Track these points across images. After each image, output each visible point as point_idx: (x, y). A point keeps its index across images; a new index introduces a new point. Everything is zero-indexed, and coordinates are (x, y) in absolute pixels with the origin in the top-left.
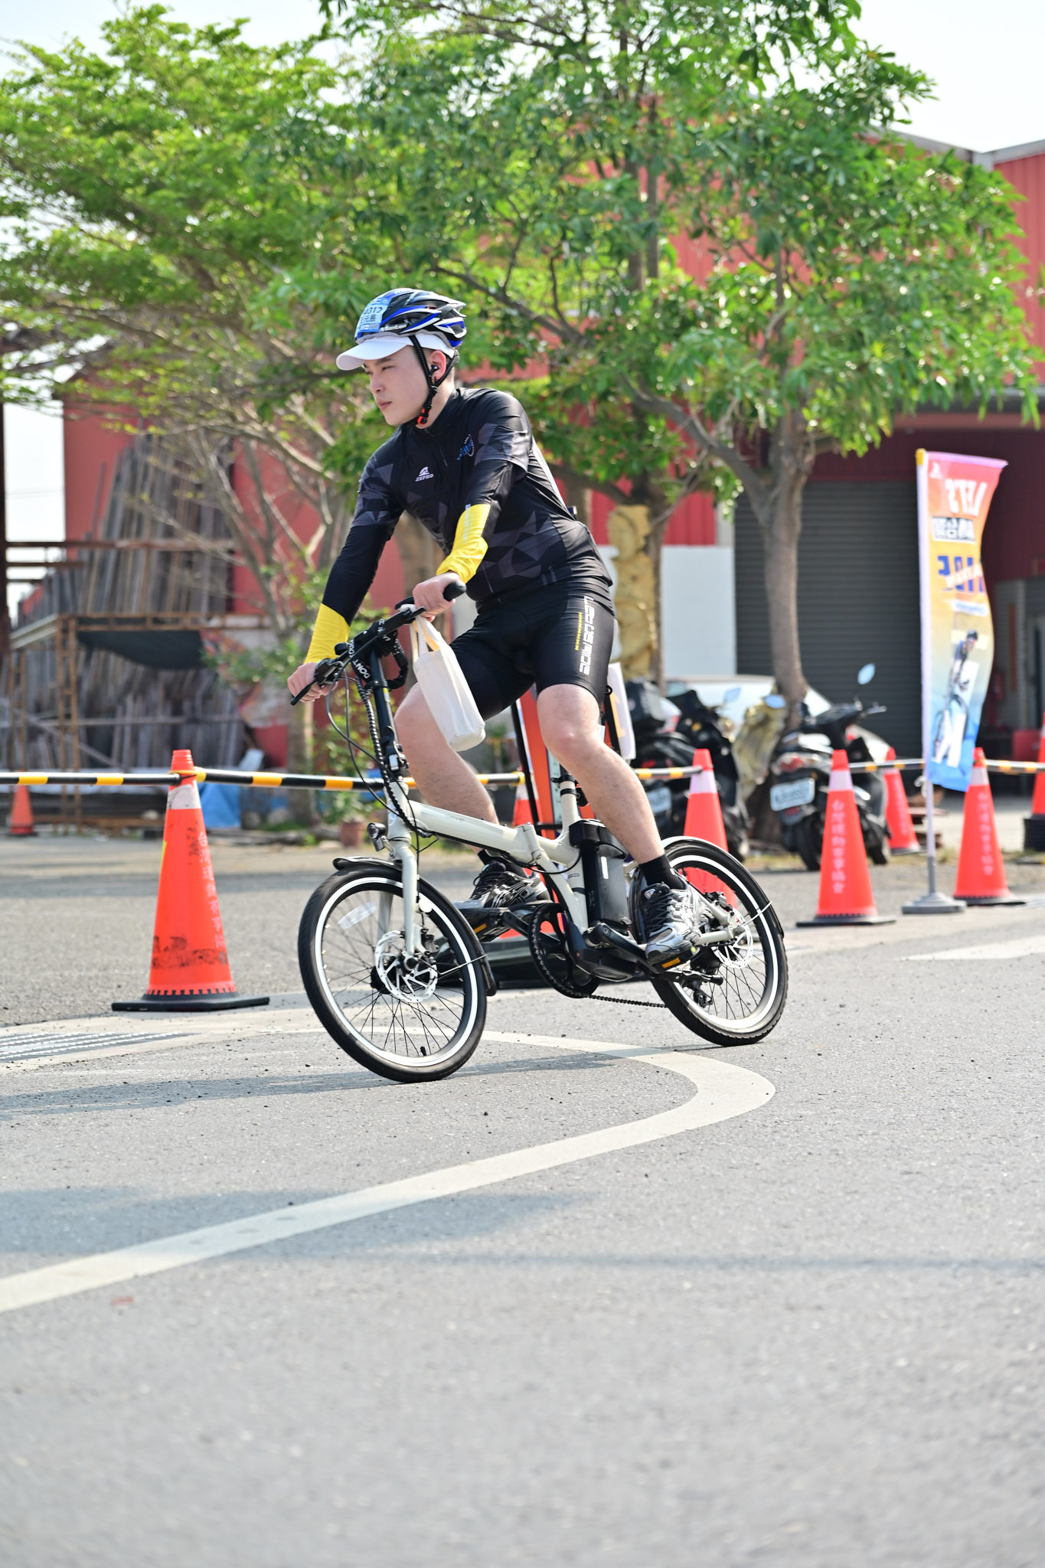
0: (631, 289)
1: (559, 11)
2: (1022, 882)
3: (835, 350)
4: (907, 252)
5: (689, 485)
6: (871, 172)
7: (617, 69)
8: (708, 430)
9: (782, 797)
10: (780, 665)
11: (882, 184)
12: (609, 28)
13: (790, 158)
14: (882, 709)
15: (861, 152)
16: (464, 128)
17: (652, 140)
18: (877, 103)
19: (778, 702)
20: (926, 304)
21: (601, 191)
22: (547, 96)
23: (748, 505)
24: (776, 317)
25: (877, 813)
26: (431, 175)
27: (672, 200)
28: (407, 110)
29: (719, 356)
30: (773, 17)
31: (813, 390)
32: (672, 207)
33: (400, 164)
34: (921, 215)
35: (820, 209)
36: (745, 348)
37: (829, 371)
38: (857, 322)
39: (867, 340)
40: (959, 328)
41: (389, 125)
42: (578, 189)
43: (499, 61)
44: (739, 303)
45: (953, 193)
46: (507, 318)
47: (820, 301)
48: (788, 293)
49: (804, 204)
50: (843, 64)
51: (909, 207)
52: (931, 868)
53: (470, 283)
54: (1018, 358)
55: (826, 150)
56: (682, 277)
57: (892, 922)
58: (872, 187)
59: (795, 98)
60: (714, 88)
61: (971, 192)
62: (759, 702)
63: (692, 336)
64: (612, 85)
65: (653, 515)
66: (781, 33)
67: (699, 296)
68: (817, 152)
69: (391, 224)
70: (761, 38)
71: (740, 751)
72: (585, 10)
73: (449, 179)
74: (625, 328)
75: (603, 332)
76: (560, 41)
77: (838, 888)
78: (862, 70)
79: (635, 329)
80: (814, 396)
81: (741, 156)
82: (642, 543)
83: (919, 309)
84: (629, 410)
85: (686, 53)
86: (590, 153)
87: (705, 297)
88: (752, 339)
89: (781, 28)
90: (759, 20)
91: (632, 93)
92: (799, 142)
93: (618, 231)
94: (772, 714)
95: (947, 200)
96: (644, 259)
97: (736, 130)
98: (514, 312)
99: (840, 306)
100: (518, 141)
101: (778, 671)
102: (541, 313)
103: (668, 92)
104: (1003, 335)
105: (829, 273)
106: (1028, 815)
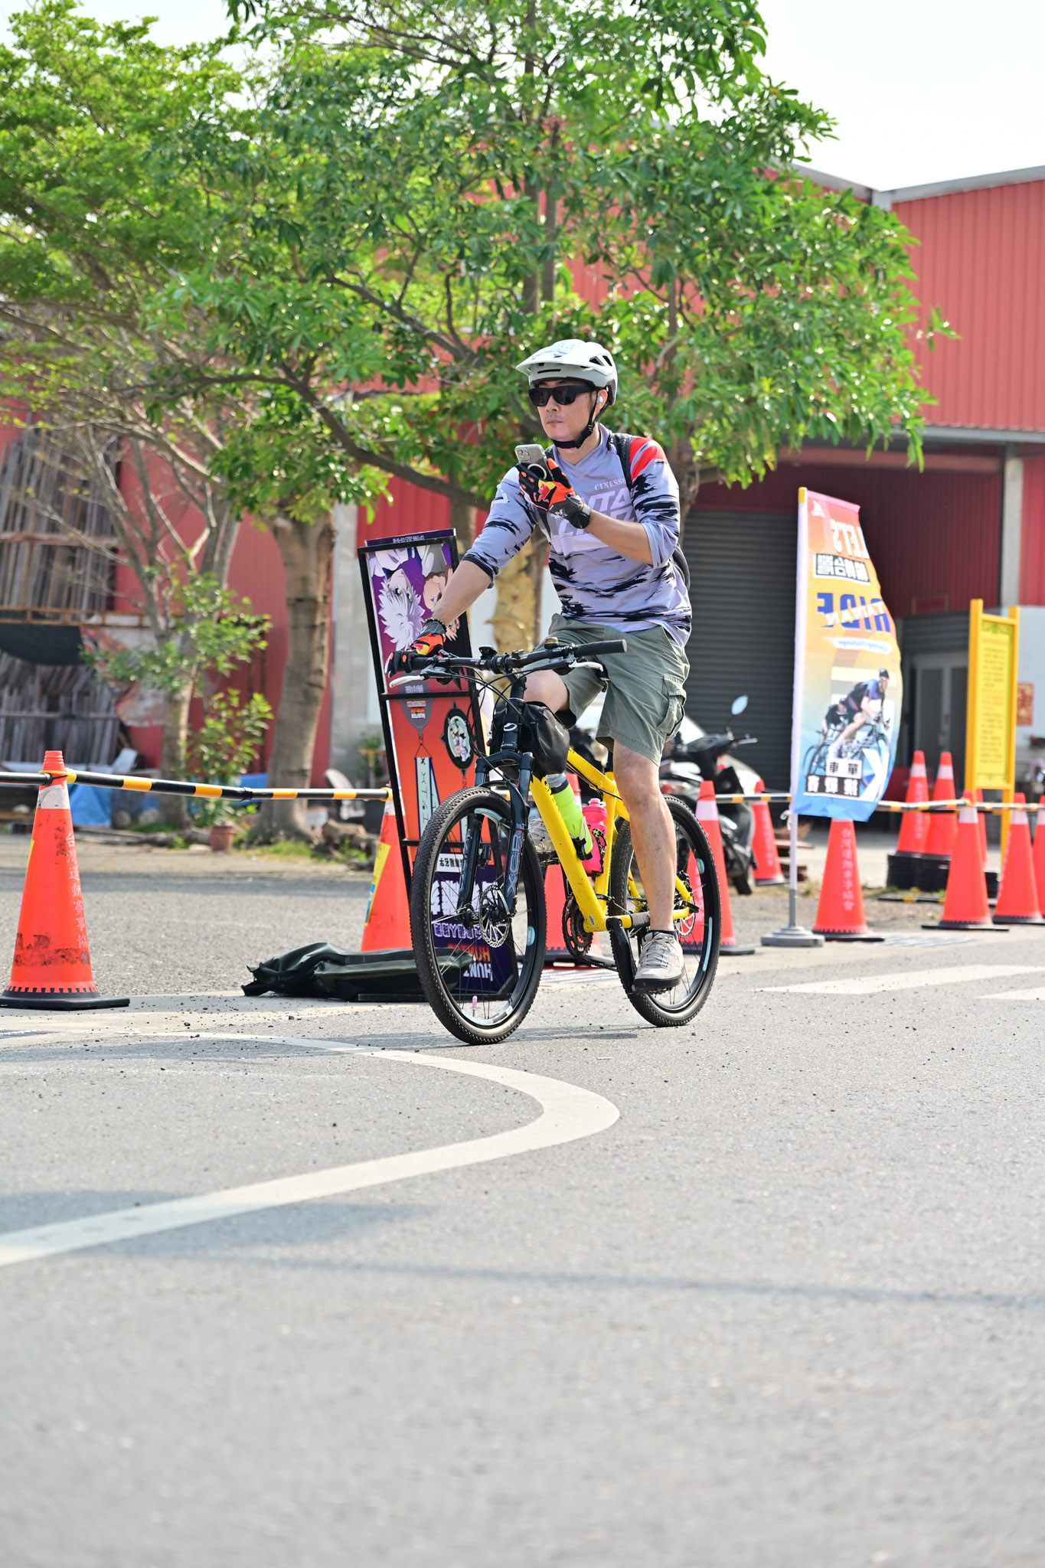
0: (526, 311)
1: (467, 30)
2: (883, 918)
3: (723, 382)
4: (800, 288)
6: (768, 207)
7: (521, 91)
11: (779, 220)
12: (515, 50)
13: (689, 189)
14: (754, 741)
15: (759, 187)
16: (366, 140)
17: (551, 165)
18: (777, 139)
20: (818, 341)
21: (499, 211)
22: (450, 111)
24: (668, 346)
25: (744, 844)
26: (333, 185)
27: (571, 225)
28: (312, 120)
30: (679, 47)
31: (701, 420)
32: (569, 232)
33: (302, 173)
34: (816, 252)
35: (716, 242)
36: (635, 375)
37: (716, 403)
38: (747, 356)
39: (756, 374)
40: (850, 367)
41: (293, 134)
42: (476, 208)
43: (406, 77)
44: (632, 331)
45: (849, 233)
46: (400, 332)
47: (713, 332)
48: (680, 323)
49: (700, 236)
50: (746, 99)
51: (805, 244)
52: (792, 900)
53: (365, 295)
54: (905, 399)
55: (724, 183)
56: (577, 303)
57: (752, 953)
58: (768, 223)
59: (696, 129)
60: (617, 115)
61: (866, 232)
64: (516, 106)
66: (686, 65)
67: (593, 320)
68: (716, 184)
69: (290, 233)
70: (666, 68)
72: (493, 30)
73: (349, 191)
74: (517, 349)
75: (496, 352)
76: (466, 59)
78: (764, 105)
80: (702, 426)
81: (640, 184)
82: (524, 563)
83: (811, 346)
84: (518, 430)
86: (491, 173)
87: (598, 322)
88: (643, 366)
89: (686, 59)
90: (665, 50)
91: (536, 115)
92: (698, 174)
93: (515, 252)
95: (841, 239)
96: (539, 281)
97: (637, 158)
98: (408, 327)
99: (731, 338)
100: (419, 157)
102: (435, 329)
103: (571, 116)
104: (892, 376)
105: (722, 305)
106: (892, 852)
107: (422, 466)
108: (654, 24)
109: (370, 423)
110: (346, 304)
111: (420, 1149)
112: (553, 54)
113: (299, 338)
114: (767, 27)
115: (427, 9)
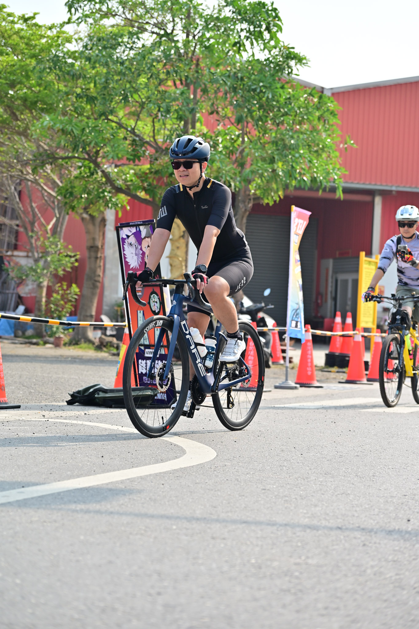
1: (163, 21)
2: (323, 378)
3: (263, 163)
4: (294, 126)
6: (282, 94)
7: (184, 45)
11: (286, 99)
12: (182, 29)
13: (251, 86)
14: (273, 307)
15: (279, 86)
16: (122, 64)
17: (196, 75)
18: (286, 66)
20: (301, 148)
21: (175, 93)
22: (156, 53)
24: (241, 148)
25: (268, 348)
26: (108, 81)
27: (203, 99)
28: (100, 55)
29: (217, 162)
30: (248, 29)
31: (254, 178)
32: (203, 102)
33: (96, 76)
34: (301, 112)
35: (261, 107)
36: (228, 160)
37: (260, 172)
38: (273, 153)
39: (276, 160)
40: (313, 158)
41: (93, 60)
42: (166, 92)
43: (138, 38)
44: (227, 142)
45: (314, 105)
46: (134, 140)
47: (259, 144)
48: (246, 139)
49: (255, 105)
50: (274, 50)
51: (296, 109)
52: (287, 371)
53: (120, 125)
54: (335, 171)
55: (265, 84)
56: (205, 130)
57: (270, 391)
58: (282, 100)
59: (254, 62)
60: (222, 56)
61: (321, 104)
64: (182, 51)
66: (250, 36)
67: (211, 137)
68: (261, 84)
69: (91, 100)
70: (242, 37)
72: (174, 21)
73: (115, 84)
76: (162, 32)
78: (281, 53)
80: (254, 180)
81: (231, 83)
82: (182, 234)
83: (298, 149)
85: (212, 41)
86: (172, 78)
87: (213, 138)
88: (231, 156)
89: (250, 34)
90: (242, 30)
91: (190, 55)
92: (254, 80)
93: (181, 109)
95: (311, 107)
96: (190, 121)
97: (230, 73)
98: (137, 139)
99: (266, 146)
100: (143, 71)
102: (148, 140)
103: (204, 56)
104: (330, 162)
105: (263, 132)
106: (327, 352)
107: (142, 194)
108: (238, 20)
109: (121, 177)
110: (112, 129)
111: (137, 467)
112: (197, 31)
113: (93, 142)
114: (283, 22)
115: (147, 12)
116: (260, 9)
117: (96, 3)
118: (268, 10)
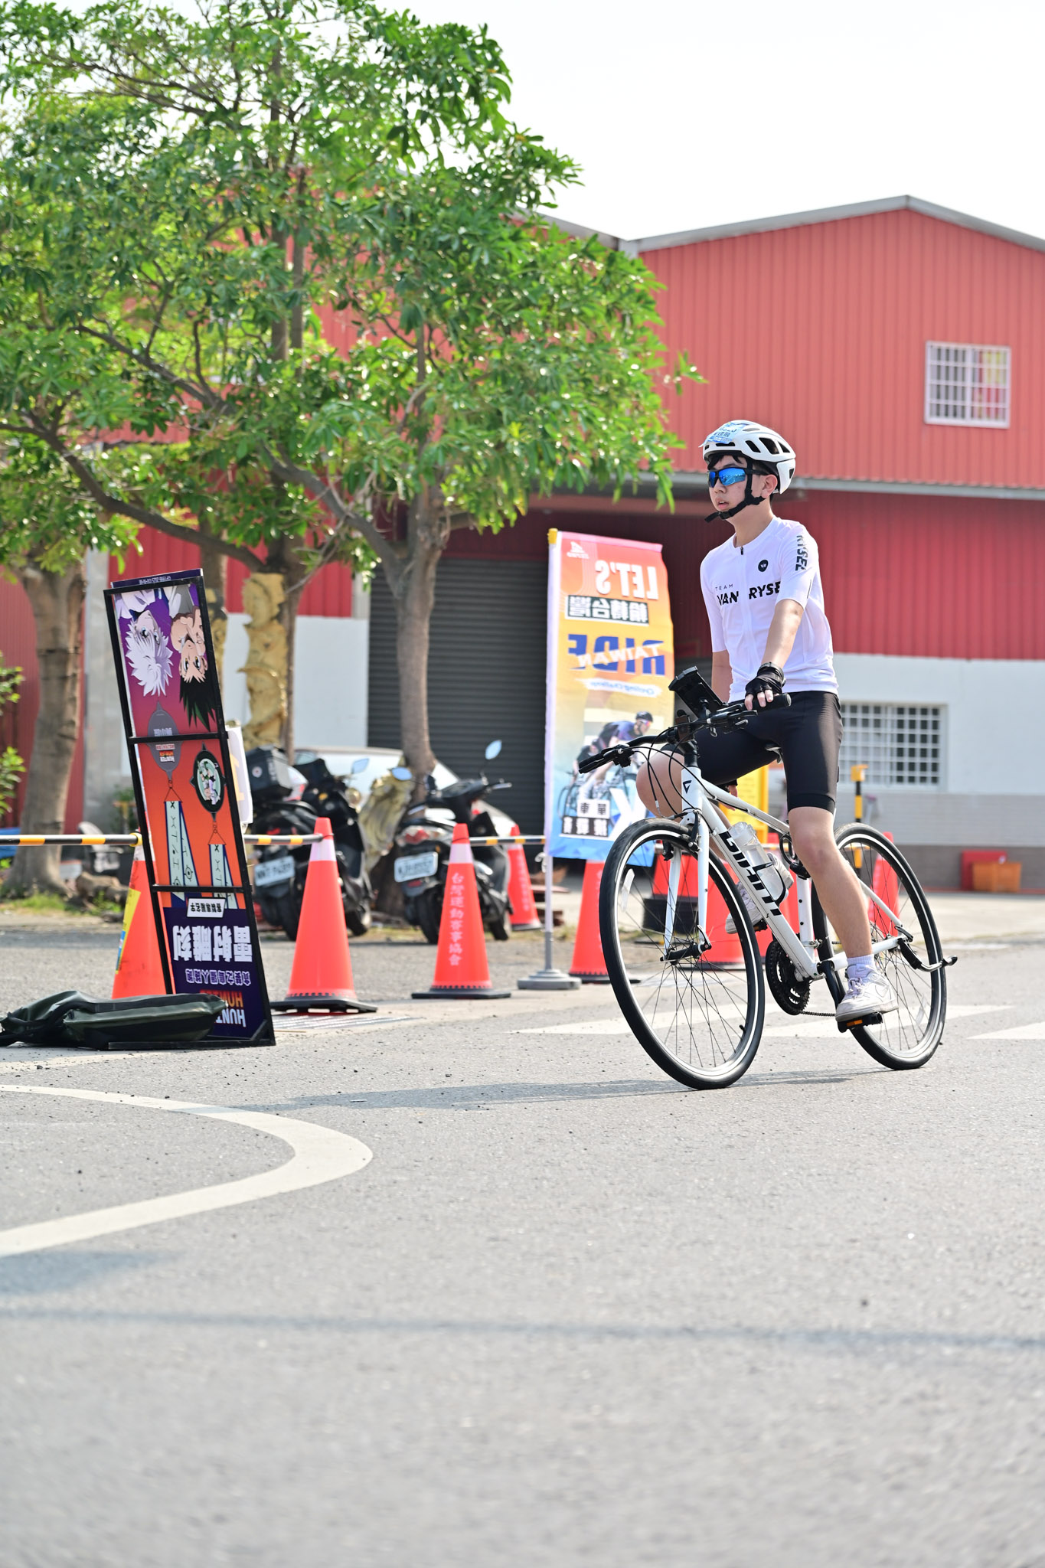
0: (274, 359)
1: (212, 78)
2: (639, 962)
3: (472, 427)
4: (548, 334)
5: (325, 555)
6: (515, 253)
7: (267, 139)
8: (347, 501)
9: (406, 869)
10: (408, 738)
11: (526, 266)
12: (260, 97)
13: (436, 235)
14: (509, 785)
15: (506, 233)
16: (112, 188)
17: (298, 212)
18: (523, 185)
19: (405, 774)
20: (566, 386)
21: (246, 258)
22: (197, 161)
23: (384, 578)
24: (417, 392)
25: (499, 889)
26: (78, 233)
27: (318, 271)
28: (56, 168)
29: (358, 428)
30: (424, 95)
31: (452, 466)
32: (318, 278)
33: (48, 221)
34: (563, 298)
35: (463, 288)
36: (384, 422)
37: (467, 448)
38: (497, 401)
39: (505, 419)
40: (598, 412)
41: (38, 182)
42: (223, 255)
43: (151, 124)
44: (381, 376)
45: (595, 278)
46: (149, 380)
47: (461, 378)
48: (429, 369)
49: (448, 281)
50: (492, 145)
51: (552, 290)
52: (548, 944)
53: (112, 343)
54: (653, 442)
55: (471, 229)
56: (325, 348)
57: (507, 996)
58: (516, 269)
59: (442, 176)
60: (362, 162)
61: (613, 277)
62: (387, 774)
63: (331, 407)
64: (262, 154)
65: (288, 584)
66: (431, 112)
67: (342, 366)
68: (462, 230)
69: (35, 279)
70: (411, 116)
71: (366, 822)
72: (238, 78)
73: (95, 239)
74: (266, 396)
75: (245, 399)
76: (211, 107)
77: (455, 960)
78: (510, 151)
79: (276, 397)
80: (452, 472)
81: (387, 230)
82: (276, 610)
83: (558, 391)
84: (268, 476)
85: (336, 126)
86: (238, 220)
87: (347, 369)
88: (392, 413)
89: (431, 107)
90: (410, 97)
91: (282, 163)
92: (445, 220)
93: (263, 299)
94: (399, 787)
95: (588, 285)
96: (288, 328)
97: (384, 204)
98: (157, 375)
99: (480, 384)
100: (164, 204)
101: (406, 743)
102: (183, 376)
103: (317, 164)
104: (640, 421)
105: (471, 351)
106: (648, 895)
107: (174, 515)
108: (400, 71)
109: (119, 471)
110: (93, 352)
111: (168, 1194)
112: (299, 101)
113: (48, 386)
114: (511, 74)
115: (172, 57)
116: (454, 44)
117: (43, 38)
118: (474, 45)
